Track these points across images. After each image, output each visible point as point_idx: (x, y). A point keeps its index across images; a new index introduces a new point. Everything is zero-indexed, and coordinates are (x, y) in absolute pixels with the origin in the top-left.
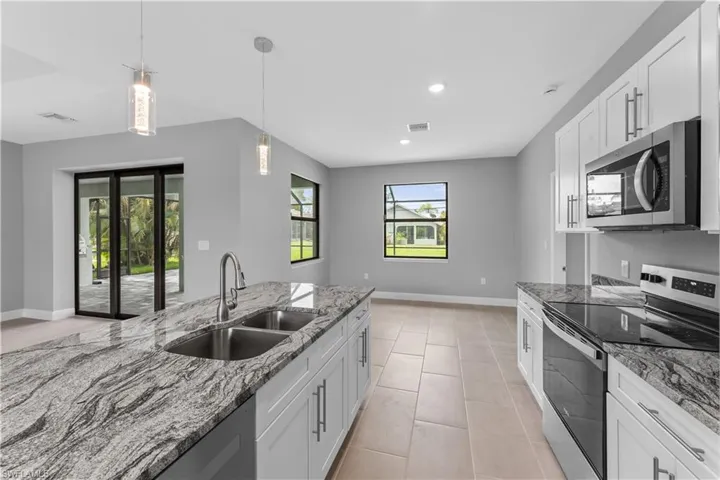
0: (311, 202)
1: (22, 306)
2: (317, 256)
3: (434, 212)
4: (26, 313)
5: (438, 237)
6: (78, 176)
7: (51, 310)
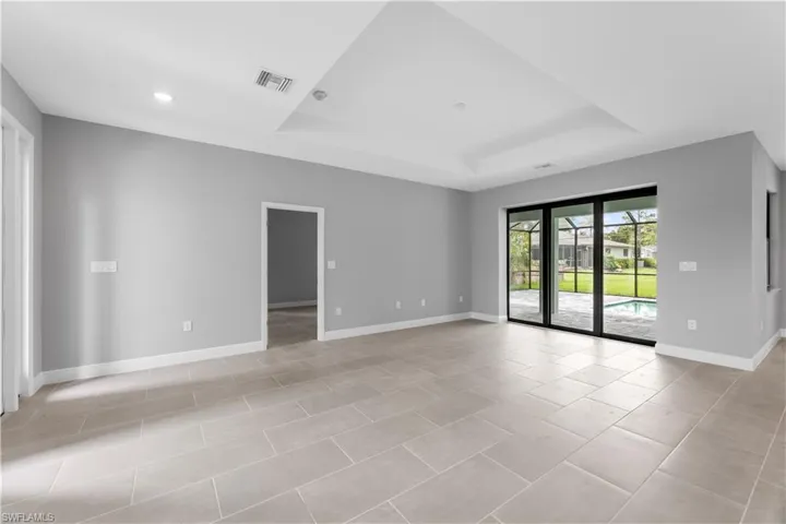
4: (474, 315)
6: (510, 211)
7: (497, 314)
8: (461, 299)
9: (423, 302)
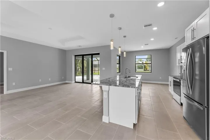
0: (118, 59)
1: (66, 81)
2: (120, 72)
3: (143, 61)
4: (67, 82)
5: (144, 69)
6: (75, 56)
7: (72, 81)
8: (63, 78)
9: (50, 79)
